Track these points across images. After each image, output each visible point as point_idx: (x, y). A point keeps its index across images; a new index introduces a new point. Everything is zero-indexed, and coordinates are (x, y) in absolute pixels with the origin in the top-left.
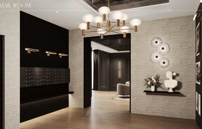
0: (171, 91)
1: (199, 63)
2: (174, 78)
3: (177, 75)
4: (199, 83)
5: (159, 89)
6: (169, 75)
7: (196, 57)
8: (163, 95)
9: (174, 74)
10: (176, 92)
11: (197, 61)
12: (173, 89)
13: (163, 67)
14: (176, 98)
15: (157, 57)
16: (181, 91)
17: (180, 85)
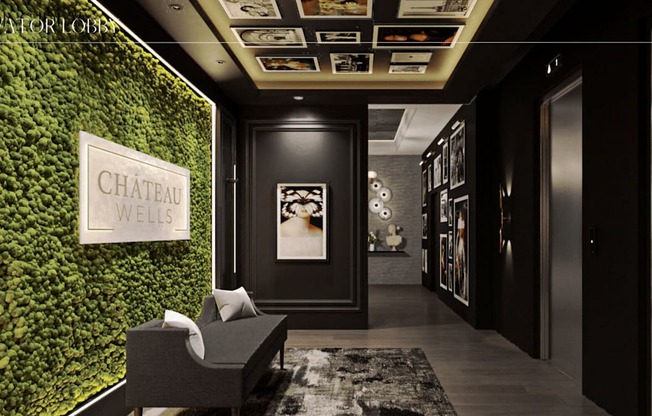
0: (394, 249)
1: (425, 215)
2: (397, 233)
3: (401, 229)
4: (426, 238)
5: (379, 249)
6: (391, 229)
7: (423, 208)
8: (384, 256)
9: (398, 228)
10: (400, 251)
11: (423, 213)
12: (396, 247)
13: (384, 219)
14: (401, 259)
15: (376, 205)
16: (406, 250)
17: (404, 241)
